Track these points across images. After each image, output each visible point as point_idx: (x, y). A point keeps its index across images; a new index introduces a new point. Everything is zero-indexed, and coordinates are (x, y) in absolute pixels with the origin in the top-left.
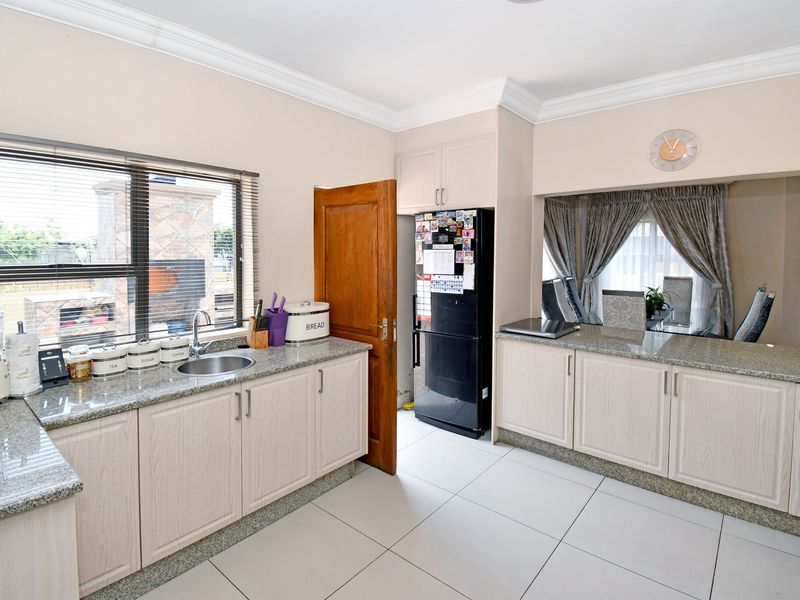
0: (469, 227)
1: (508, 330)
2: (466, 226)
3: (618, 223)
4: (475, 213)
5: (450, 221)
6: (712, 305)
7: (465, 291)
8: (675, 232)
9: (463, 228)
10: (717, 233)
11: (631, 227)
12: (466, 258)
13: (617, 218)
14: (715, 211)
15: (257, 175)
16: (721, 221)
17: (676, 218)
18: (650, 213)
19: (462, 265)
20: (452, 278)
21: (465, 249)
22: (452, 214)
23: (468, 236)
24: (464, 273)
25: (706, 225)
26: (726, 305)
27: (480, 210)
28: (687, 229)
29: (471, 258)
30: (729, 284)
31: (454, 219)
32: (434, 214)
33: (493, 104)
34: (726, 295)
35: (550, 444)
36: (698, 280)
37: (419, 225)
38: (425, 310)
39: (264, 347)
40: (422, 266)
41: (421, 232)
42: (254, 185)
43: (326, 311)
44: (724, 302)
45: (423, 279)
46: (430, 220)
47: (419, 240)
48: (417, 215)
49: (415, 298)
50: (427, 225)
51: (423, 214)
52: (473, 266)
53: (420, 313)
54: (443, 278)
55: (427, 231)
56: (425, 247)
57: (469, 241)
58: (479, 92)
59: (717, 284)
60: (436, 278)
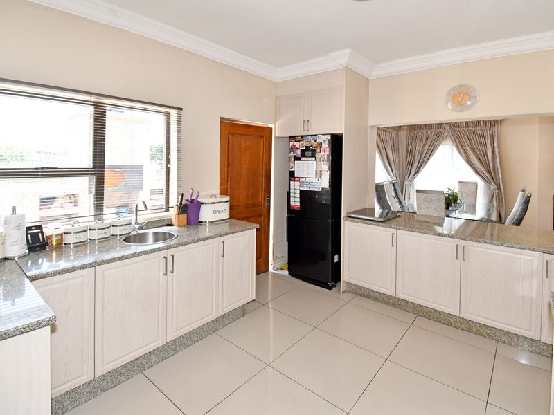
0: (326, 146)
1: (352, 216)
2: (323, 145)
3: (427, 145)
4: (329, 137)
5: (313, 142)
6: (491, 201)
8: (465, 151)
9: (321, 147)
10: (493, 151)
11: (436, 147)
12: (324, 167)
13: (426, 141)
14: (492, 138)
15: (181, 109)
16: (496, 145)
17: (466, 143)
18: (449, 139)
19: (321, 171)
20: (314, 180)
21: (323, 161)
22: (314, 137)
23: (325, 152)
24: (322, 177)
25: (486, 147)
27: (333, 136)
28: (473, 150)
29: (327, 167)
30: (502, 186)
31: (316, 141)
32: (302, 137)
33: (342, 65)
34: (500, 194)
35: (380, 293)
36: (481, 184)
37: (291, 144)
38: (296, 202)
39: (184, 226)
40: (294, 172)
41: (292, 149)
42: (179, 116)
43: (227, 201)
44: (499, 199)
45: (295, 181)
46: (299, 141)
47: (292, 154)
48: (291, 138)
49: (289, 193)
50: (297, 144)
51: (295, 136)
52: (328, 173)
53: (292, 203)
54: (308, 180)
55: (297, 149)
56: (297, 159)
57: (326, 156)
58: (332, 57)
59: (494, 187)
60: (303, 180)
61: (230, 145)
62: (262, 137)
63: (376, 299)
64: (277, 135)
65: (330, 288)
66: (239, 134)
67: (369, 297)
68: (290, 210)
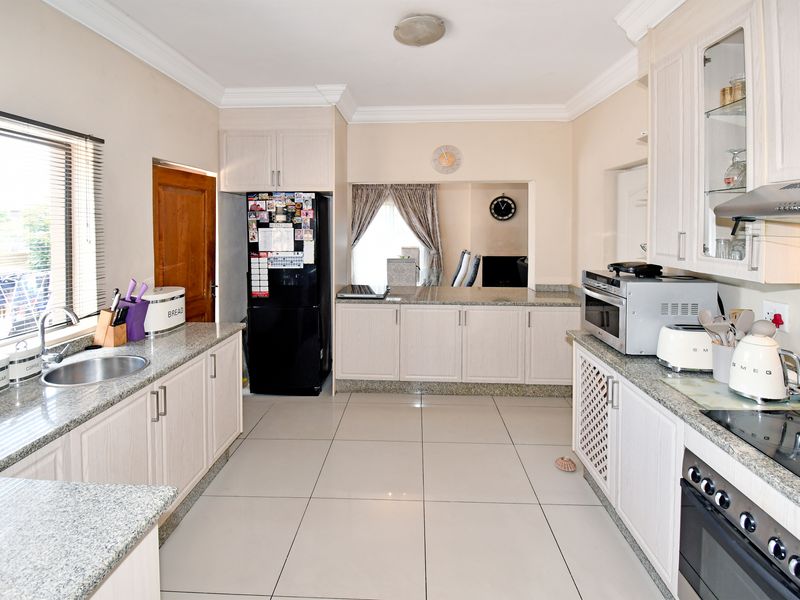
0: (308, 207)
1: (346, 296)
2: (304, 206)
3: (368, 204)
4: (313, 196)
5: (289, 202)
6: (431, 267)
7: (305, 265)
8: (407, 213)
9: (301, 209)
10: (433, 213)
11: (377, 208)
12: (306, 236)
13: (367, 201)
14: (432, 199)
15: (102, 141)
16: (435, 206)
17: (408, 203)
18: (390, 198)
19: (302, 242)
20: (292, 254)
21: (305, 228)
22: (292, 195)
23: (307, 216)
24: (304, 249)
25: (426, 208)
26: (439, 265)
27: (317, 194)
28: (414, 211)
29: (311, 236)
30: (440, 251)
31: (293, 200)
32: (270, 194)
33: (330, 103)
34: (439, 259)
35: (380, 382)
36: (422, 248)
37: (251, 203)
38: (261, 286)
39: (123, 344)
40: (257, 244)
41: (255, 210)
42: (97, 153)
43: (181, 296)
44: (438, 264)
45: (259, 257)
46: (266, 200)
47: (252, 218)
48: (250, 195)
49: (249, 275)
50: (262, 205)
51: (258, 193)
52: (313, 243)
53: (254, 290)
54: (281, 255)
55: (262, 210)
56: (260, 225)
57: (309, 221)
58: (319, 91)
59: (433, 251)
60: (274, 255)
61: (162, 203)
62: (203, 191)
63: (375, 391)
64: (223, 189)
65: (316, 393)
66: (172, 186)
67: (367, 390)
68: (253, 300)
